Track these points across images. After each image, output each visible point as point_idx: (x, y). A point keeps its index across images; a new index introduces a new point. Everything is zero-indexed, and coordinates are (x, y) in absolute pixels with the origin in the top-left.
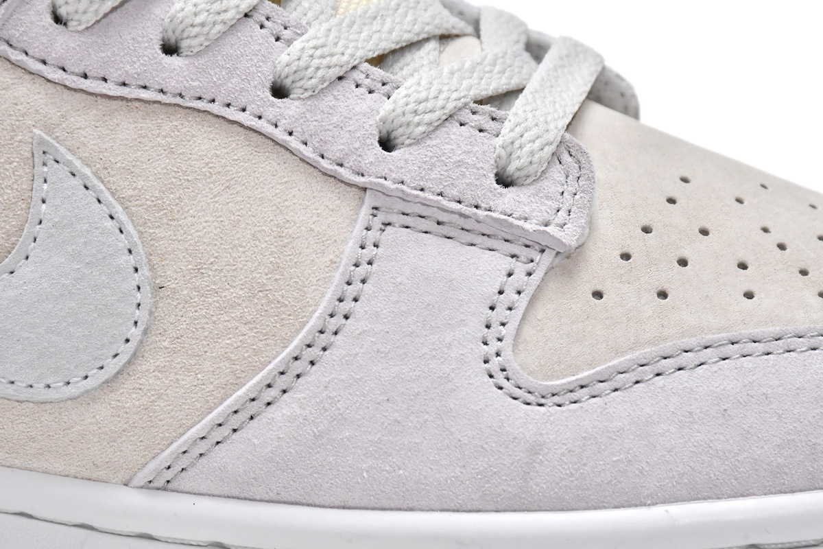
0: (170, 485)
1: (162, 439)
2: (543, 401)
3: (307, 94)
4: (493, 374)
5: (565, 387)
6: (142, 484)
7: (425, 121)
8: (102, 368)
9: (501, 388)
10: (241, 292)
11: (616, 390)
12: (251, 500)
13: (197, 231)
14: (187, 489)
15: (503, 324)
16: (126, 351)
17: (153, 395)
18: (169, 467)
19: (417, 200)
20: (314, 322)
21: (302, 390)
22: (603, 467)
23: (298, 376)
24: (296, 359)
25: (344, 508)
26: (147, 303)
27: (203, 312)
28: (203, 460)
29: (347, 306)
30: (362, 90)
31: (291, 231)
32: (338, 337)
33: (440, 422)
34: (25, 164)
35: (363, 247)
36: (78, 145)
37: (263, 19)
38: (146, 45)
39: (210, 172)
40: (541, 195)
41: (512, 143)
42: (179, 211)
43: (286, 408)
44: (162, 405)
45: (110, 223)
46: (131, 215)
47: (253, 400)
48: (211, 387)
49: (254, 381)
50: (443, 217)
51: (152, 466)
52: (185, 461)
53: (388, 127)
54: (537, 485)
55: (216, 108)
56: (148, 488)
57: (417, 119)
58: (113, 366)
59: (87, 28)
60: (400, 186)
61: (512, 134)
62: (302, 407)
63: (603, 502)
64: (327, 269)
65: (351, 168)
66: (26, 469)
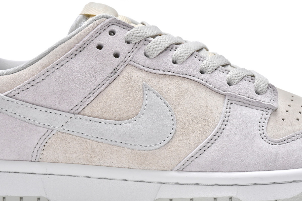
0: (183, 170)
1: (182, 158)
2: (276, 144)
3: (209, 73)
4: (263, 138)
5: (281, 140)
6: (176, 170)
7: (238, 79)
8: (165, 141)
9: (265, 141)
10: (199, 120)
11: (293, 141)
12: (205, 172)
13: (186, 106)
14: (188, 170)
15: (263, 126)
16: (171, 136)
17: (179, 147)
18: (184, 165)
19: (239, 97)
20: (218, 126)
21: (217, 143)
22: (293, 159)
23: (215, 140)
24: (214, 136)
25: (230, 172)
26: (175, 123)
27: (190, 125)
28: (193, 162)
29: (225, 123)
30: (221, 72)
31: (209, 105)
32: (224, 130)
33: (252, 149)
34: (141, 91)
35: (227, 109)
36: (154, 86)
37: (196, 56)
38: (169, 61)
39: (187, 92)
40: (267, 96)
41: (258, 84)
42: (181, 101)
43: (213, 148)
44: (181, 149)
45: (164, 104)
46: (169, 102)
47: (205, 146)
48: (194, 144)
49: (205, 141)
50: (245, 102)
51: (179, 165)
52: (188, 163)
53: (229, 80)
54: (278, 163)
55: (187, 76)
56: (178, 171)
57: (236, 78)
58: (168, 140)
59: (154, 57)
60: (234, 94)
61: (258, 82)
62: (217, 147)
63: (294, 167)
64: (219, 114)
65: (222, 90)
66: (143, 169)
